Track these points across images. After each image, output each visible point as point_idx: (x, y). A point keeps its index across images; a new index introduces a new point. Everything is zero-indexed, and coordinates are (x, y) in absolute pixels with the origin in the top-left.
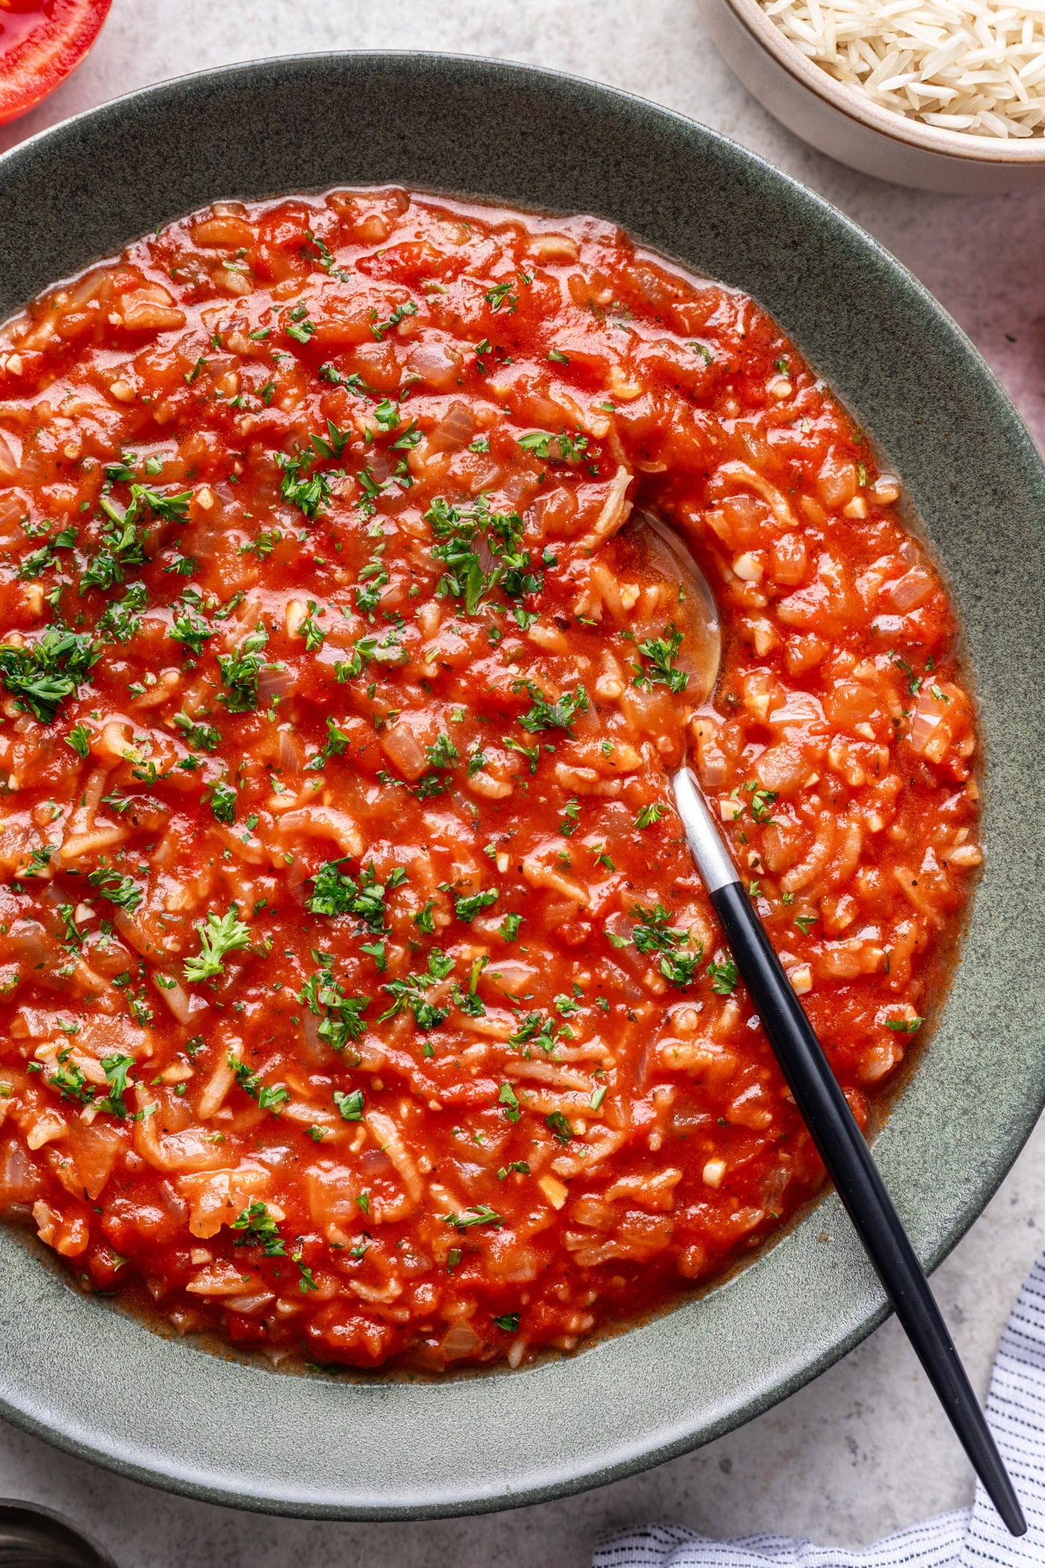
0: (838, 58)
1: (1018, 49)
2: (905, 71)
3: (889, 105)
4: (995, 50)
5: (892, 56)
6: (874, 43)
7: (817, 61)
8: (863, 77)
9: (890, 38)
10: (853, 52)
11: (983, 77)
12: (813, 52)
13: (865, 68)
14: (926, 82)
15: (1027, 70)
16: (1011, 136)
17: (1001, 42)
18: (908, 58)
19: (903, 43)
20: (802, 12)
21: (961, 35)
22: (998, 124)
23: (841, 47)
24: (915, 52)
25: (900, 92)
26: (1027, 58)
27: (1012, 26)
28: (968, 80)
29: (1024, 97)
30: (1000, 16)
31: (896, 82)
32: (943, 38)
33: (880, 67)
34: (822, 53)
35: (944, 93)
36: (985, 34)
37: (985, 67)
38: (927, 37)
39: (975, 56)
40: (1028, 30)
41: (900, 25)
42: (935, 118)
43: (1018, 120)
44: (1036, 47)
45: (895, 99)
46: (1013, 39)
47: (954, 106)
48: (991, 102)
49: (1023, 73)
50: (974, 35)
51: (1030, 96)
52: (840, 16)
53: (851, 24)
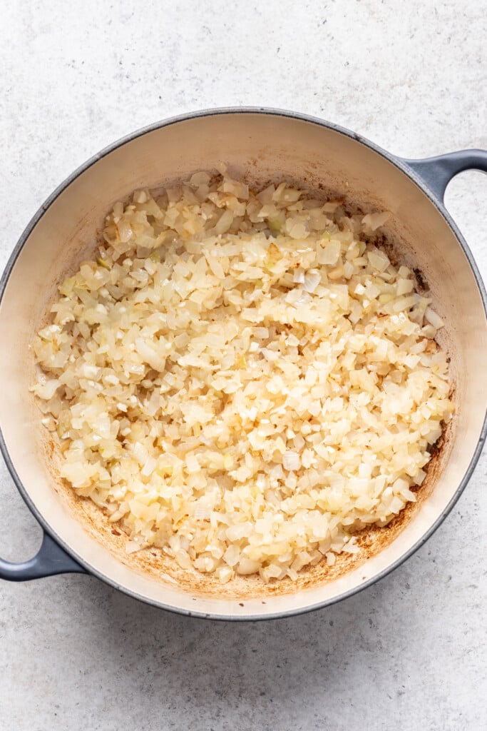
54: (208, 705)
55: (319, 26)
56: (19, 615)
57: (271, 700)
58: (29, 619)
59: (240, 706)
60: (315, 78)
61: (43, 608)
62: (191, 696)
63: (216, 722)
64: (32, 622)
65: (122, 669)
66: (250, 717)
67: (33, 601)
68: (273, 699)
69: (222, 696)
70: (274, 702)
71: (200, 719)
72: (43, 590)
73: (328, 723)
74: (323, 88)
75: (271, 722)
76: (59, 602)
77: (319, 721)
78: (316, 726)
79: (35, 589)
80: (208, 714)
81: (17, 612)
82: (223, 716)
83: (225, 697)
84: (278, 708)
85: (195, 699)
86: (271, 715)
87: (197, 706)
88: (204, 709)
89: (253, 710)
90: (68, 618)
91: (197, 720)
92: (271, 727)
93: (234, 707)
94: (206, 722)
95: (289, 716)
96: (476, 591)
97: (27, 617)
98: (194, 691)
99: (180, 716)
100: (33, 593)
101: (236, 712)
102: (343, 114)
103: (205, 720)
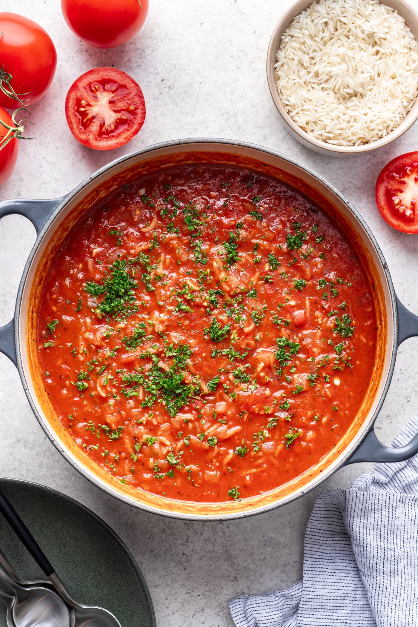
0: (306, 126)
1: (350, 124)
2: (322, 130)
3: (318, 138)
4: (344, 125)
5: (319, 126)
6: (315, 123)
7: (301, 127)
8: (312, 131)
9: (319, 122)
10: (310, 125)
11: (341, 131)
12: (300, 125)
13: (313, 129)
14: (328, 133)
15: (352, 129)
16: (348, 145)
17: (346, 123)
18: (323, 126)
19: (322, 123)
20: (298, 115)
21: (336, 121)
22: (344, 143)
23: (307, 124)
24: (325, 125)
25: (321, 135)
26: (352, 127)
27: (348, 119)
28: (337, 132)
29: (350, 136)
30: (346, 116)
31: (320, 132)
32: (331, 122)
33: (316, 129)
34: (302, 125)
35: (331, 135)
36: (342, 121)
37: (341, 129)
38: (327, 122)
39: (339, 126)
40: (352, 119)
41: (321, 119)
42: (329, 141)
43: (349, 141)
44: (354, 124)
45: (320, 137)
46: (349, 122)
47: (334, 138)
48: (343, 137)
49: (350, 130)
50: (339, 121)
51: (352, 136)
52: (307, 116)
53: (310, 118)
54: (179, 534)
55: (231, 4)
56: (26, 472)
57: (228, 527)
58: (35, 476)
59: (204, 533)
60: (231, 44)
61: (46, 466)
62: (166, 528)
63: (186, 547)
64: (37, 477)
65: (110, 510)
66: (213, 540)
67: (37, 462)
68: (229, 526)
69: (189, 526)
70: (231, 529)
71: (173, 545)
72: (45, 453)
73: (273, 542)
74: (237, 52)
75: (229, 544)
76: (58, 461)
77: (266, 541)
78: (264, 545)
79: (38, 452)
80: (179, 541)
81: (25, 471)
82: (191, 542)
83: (192, 527)
84: (233, 533)
85: (169, 530)
86: (228, 539)
87: (170, 535)
88: (176, 537)
89: (214, 535)
90: (66, 473)
91: (171, 546)
92: (229, 548)
93: (199, 534)
94: (179, 547)
95: (242, 539)
96: (381, 431)
97: (33, 474)
98: (167, 524)
99: (158, 544)
100: (37, 455)
101: (201, 538)
102: (254, 71)
103: (178, 546)
